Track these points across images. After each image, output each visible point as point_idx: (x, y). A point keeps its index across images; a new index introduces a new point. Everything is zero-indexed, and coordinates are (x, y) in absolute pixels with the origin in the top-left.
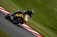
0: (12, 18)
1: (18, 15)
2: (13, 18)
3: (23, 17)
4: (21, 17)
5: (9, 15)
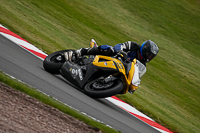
0: (77, 72)
1: (101, 60)
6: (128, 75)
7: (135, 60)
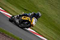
0: (17, 21)
1: (24, 18)
2: (19, 21)
3: (30, 21)
4: (28, 21)
5: (13, 18)
6: (31, 22)
7: (34, 18)
